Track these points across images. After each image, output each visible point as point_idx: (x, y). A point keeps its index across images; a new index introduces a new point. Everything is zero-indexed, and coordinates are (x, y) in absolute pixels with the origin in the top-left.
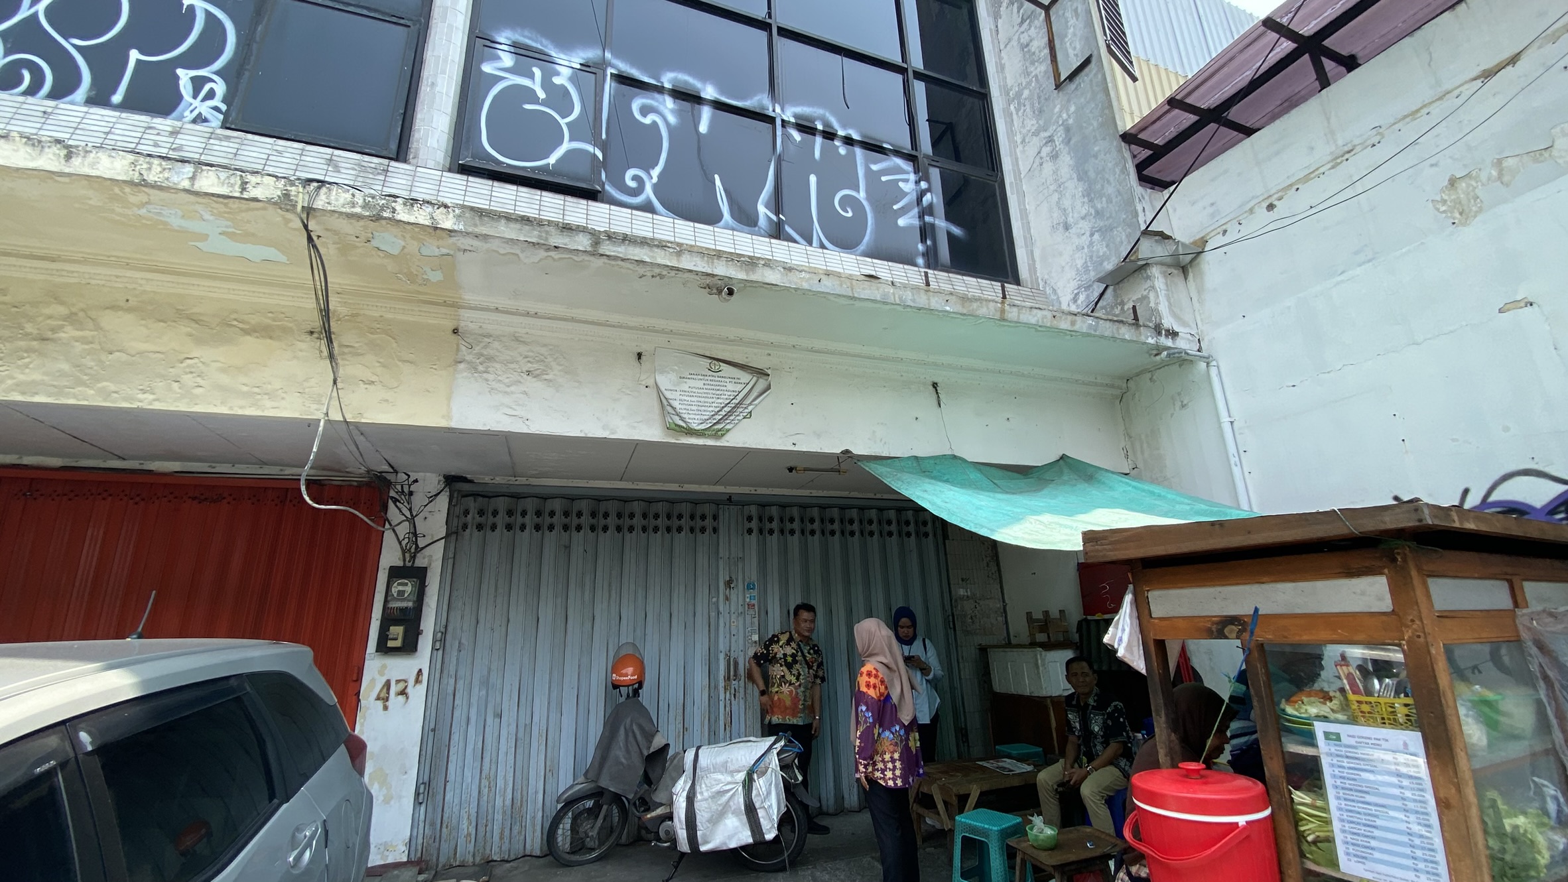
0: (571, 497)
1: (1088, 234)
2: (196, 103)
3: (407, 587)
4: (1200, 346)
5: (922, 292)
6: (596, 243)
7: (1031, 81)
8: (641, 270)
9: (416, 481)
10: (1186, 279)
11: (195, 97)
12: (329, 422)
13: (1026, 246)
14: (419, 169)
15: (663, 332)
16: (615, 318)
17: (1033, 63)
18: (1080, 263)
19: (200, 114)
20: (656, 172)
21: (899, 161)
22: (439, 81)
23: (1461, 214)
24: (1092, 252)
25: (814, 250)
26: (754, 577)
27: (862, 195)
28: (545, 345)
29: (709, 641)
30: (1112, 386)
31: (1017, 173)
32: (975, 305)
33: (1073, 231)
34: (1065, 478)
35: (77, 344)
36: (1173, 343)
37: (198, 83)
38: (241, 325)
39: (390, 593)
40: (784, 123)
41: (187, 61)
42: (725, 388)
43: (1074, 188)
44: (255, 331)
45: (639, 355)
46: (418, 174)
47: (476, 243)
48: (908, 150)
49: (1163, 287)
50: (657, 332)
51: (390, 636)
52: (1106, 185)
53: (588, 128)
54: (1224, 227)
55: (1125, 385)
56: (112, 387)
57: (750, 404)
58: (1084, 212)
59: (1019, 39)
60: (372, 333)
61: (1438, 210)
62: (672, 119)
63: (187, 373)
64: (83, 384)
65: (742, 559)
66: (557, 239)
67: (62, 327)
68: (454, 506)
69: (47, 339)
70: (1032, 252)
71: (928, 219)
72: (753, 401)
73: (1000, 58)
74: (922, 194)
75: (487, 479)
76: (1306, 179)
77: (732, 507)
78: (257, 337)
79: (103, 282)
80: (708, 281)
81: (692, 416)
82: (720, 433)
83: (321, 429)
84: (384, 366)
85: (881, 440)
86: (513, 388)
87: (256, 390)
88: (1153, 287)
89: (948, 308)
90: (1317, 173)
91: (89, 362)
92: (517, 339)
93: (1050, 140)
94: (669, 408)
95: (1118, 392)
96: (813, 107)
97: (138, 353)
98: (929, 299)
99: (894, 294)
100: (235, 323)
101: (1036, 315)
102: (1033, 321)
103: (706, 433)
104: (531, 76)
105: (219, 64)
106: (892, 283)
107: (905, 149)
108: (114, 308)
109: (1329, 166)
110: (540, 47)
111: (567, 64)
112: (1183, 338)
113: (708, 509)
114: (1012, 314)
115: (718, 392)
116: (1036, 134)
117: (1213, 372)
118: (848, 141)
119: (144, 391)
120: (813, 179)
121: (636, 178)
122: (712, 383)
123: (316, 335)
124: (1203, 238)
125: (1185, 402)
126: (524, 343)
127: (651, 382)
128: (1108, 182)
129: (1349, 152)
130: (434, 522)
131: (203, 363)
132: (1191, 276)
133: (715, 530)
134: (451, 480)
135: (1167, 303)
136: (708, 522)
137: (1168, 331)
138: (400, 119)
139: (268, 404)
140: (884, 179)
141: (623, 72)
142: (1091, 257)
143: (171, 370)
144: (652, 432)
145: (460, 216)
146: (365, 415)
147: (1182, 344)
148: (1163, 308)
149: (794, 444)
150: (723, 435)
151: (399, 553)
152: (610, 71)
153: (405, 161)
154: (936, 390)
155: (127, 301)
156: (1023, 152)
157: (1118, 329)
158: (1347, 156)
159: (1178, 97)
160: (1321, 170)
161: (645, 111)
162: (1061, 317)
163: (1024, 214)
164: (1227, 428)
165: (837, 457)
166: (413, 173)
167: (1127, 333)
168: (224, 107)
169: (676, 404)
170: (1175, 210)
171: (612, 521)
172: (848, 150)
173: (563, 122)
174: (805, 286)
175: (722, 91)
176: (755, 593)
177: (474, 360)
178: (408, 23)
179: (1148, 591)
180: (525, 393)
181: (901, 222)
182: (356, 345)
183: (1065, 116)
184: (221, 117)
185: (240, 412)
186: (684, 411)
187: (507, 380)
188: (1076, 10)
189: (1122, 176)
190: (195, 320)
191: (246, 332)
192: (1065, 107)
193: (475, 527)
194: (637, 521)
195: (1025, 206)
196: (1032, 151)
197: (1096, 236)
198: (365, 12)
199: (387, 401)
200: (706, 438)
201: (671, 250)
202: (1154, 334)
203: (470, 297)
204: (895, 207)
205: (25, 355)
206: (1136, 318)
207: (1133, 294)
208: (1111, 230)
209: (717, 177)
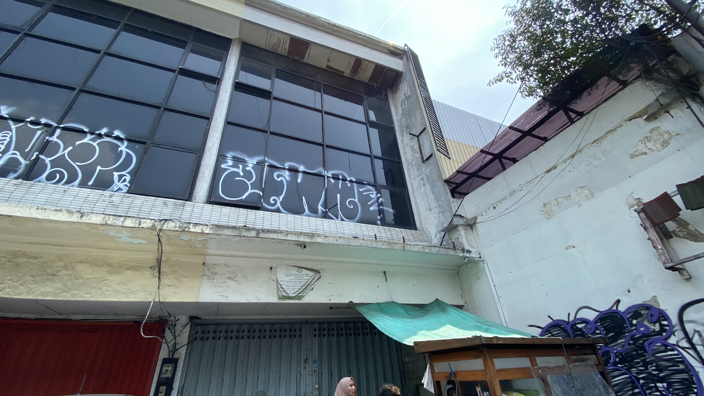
0: (240, 324)
1: (437, 213)
2: (119, 184)
3: (169, 368)
4: (480, 256)
5: (374, 242)
6: (258, 233)
7: (415, 159)
8: (273, 241)
9: (178, 320)
10: (472, 230)
11: (119, 182)
12: (154, 303)
13: (418, 215)
14: (196, 203)
15: (280, 259)
16: (263, 255)
17: (415, 153)
18: (436, 223)
19: (120, 187)
20: (281, 197)
21: (370, 187)
22: (206, 172)
23: (549, 215)
24: (439, 219)
25: (338, 222)
26: (317, 357)
27: (356, 200)
28: (236, 267)
29: (297, 388)
30: (453, 270)
31: (413, 189)
32: (394, 245)
33: (433, 211)
34: (435, 310)
35: (65, 276)
36: (470, 255)
37: (120, 177)
38: (126, 266)
39: (162, 371)
40: (328, 177)
41: (117, 169)
42: (303, 279)
43: (431, 197)
44: (131, 268)
45: (271, 268)
46: (195, 205)
47: (216, 236)
48: (372, 183)
49: (464, 234)
50: (278, 259)
51: (160, 391)
52: (441, 197)
53: (257, 185)
54: (482, 213)
55: (458, 269)
56: (76, 292)
57: (313, 284)
58: (435, 205)
59: (410, 145)
60: (173, 267)
61: (542, 213)
62: (288, 178)
63: (104, 286)
64: (66, 292)
65: (312, 349)
66: (245, 233)
67: (61, 270)
68: (192, 330)
69: (55, 275)
70: (420, 217)
71: (381, 207)
72: (314, 283)
73: (405, 150)
74: (379, 198)
75: (207, 317)
76: (503, 199)
77: (308, 325)
78: (131, 271)
79: (79, 253)
80: (297, 243)
81: (290, 291)
82: (301, 297)
83: (151, 306)
84: (176, 279)
85: (364, 296)
86: (222, 285)
87: (129, 291)
88: (460, 234)
89: (384, 247)
90: (506, 198)
91: (69, 283)
92: (226, 265)
93: (422, 179)
94: (281, 289)
95: (455, 272)
96: (338, 171)
97: (87, 279)
98: (377, 244)
99: (364, 243)
100: (124, 266)
101: (416, 248)
102: (415, 250)
103: (295, 298)
104: (239, 168)
105: (129, 170)
106: (363, 239)
107: (371, 183)
108: (81, 262)
109: (509, 196)
110: (242, 157)
111: (251, 162)
112: (473, 253)
113: (297, 327)
114: (407, 248)
115: (301, 281)
116: (418, 176)
117: (486, 266)
118: (351, 181)
119: (87, 294)
120: (338, 195)
121: (274, 200)
122: (298, 277)
123: (153, 269)
124: (475, 216)
125: (479, 277)
126: (229, 266)
127: (275, 279)
128: (442, 196)
129: (514, 192)
130: (184, 338)
131: (110, 282)
132: (474, 229)
133: (300, 336)
134: (192, 318)
135: (466, 240)
136: (297, 333)
137: (467, 251)
138: (190, 186)
139: (132, 296)
140: (364, 194)
141: (271, 164)
142: (439, 221)
143: (99, 285)
144: (273, 299)
145: (211, 228)
146: (167, 299)
147: (473, 255)
148: (464, 242)
149: (330, 300)
150: (302, 298)
151: (168, 352)
152: (266, 164)
153: (191, 201)
154: (385, 275)
155: (86, 259)
156: (414, 182)
157: (448, 251)
158: (513, 193)
159: (460, 170)
160: (507, 197)
161: (278, 176)
162: (426, 248)
163: (416, 204)
164: (493, 287)
165: (347, 304)
166: (193, 205)
167: (451, 252)
168: (129, 185)
169: (284, 287)
170: (466, 206)
171: (257, 334)
172: (351, 184)
173: (249, 183)
174: (332, 242)
175: (306, 168)
176: (317, 365)
177: (209, 275)
178: (197, 152)
179: (433, 363)
180: (227, 286)
181: (371, 209)
182: (167, 271)
183: (426, 172)
184: (128, 188)
185: (121, 300)
186: (287, 289)
187: (221, 282)
188: (426, 139)
189: (446, 195)
190: (110, 265)
191: (128, 269)
192: (426, 169)
193: (200, 339)
194: (267, 333)
195: (416, 201)
196: (417, 182)
197: (440, 214)
198: (182, 150)
199: (176, 293)
200: (295, 300)
201: (284, 234)
202: (462, 252)
203: (211, 251)
204: (369, 203)
205: (46, 281)
206: (454, 247)
207: (454, 236)
208: (445, 213)
209: (303, 197)
